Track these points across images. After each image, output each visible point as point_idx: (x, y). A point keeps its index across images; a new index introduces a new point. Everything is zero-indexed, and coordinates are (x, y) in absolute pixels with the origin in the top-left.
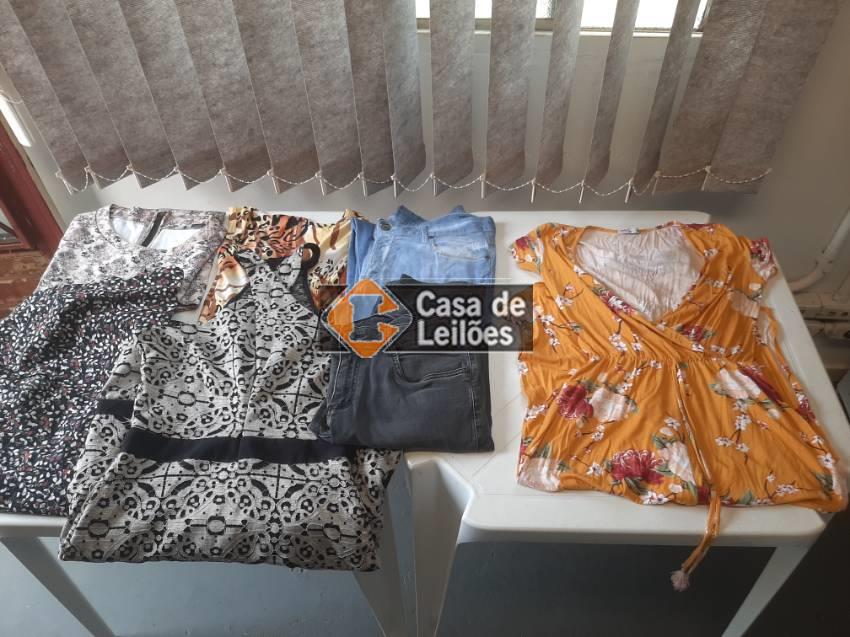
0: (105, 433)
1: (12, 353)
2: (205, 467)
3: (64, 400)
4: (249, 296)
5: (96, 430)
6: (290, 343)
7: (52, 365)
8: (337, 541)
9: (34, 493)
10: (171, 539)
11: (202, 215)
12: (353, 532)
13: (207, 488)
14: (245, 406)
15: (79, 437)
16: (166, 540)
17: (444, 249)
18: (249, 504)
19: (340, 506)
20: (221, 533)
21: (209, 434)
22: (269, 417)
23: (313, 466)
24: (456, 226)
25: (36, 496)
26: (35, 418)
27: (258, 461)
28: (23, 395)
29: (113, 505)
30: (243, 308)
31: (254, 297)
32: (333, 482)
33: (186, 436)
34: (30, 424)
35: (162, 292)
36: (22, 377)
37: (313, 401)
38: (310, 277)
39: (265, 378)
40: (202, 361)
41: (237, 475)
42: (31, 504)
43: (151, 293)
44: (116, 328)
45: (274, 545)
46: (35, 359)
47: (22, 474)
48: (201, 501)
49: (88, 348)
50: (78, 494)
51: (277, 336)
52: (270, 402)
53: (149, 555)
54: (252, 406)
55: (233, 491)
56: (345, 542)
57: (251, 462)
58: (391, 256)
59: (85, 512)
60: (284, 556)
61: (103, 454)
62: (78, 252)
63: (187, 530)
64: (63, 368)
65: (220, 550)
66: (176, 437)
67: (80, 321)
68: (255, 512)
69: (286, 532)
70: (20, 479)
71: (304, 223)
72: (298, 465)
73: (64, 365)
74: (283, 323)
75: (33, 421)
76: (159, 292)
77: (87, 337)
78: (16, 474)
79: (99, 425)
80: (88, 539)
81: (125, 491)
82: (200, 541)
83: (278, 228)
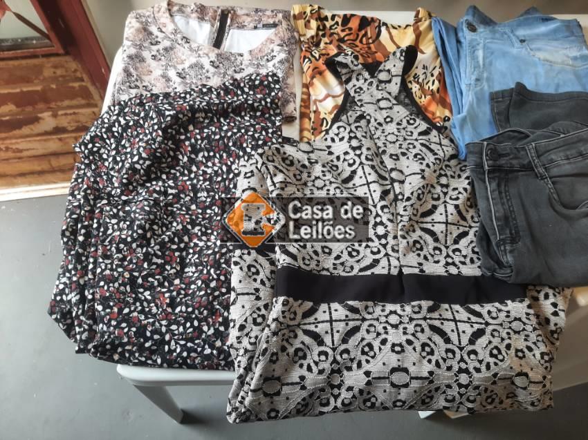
0: (252, 271)
1: (107, 174)
2: (371, 310)
3: (185, 231)
4: (357, 108)
5: (241, 268)
6: (425, 163)
7: (158, 189)
8: (525, 389)
9: (185, 345)
10: (350, 394)
11: (268, 13)
12: (540, 378)
13: (378, 334)
14: (395, 237)
15: (218, 275)
16: (345, 395)
17: (541, 55)
18: (432, 353)
19: (525, 350)
20: (406, 386)
21: (361, 270)
22: (421, 249)
23: (488, 307)
24: (543, 28)
25: (189, 350)
26: (159, 253)
27: (430, 303)
28: (140, 227)
29: (283, 358)
30: (356, 121)
31: (363, 109)
32: (516, 325)
33: (335, 272)
34: (155, 260)
35: (266, 102)
36: (126, 203)
37: (462, 230)
38: (409, 85)
39: (412, 205)
40: (334, 185)
41: (411, 319)
42: (184, 359)
43: (256, 105)
44: (226, 146)
45: (461, 395)
46: (137, 181)
47: (164, 322)
48: (376, 349)
49: (194, 169)
50: (246, 351)
51: (404, 154)
52: (419, 232)
53: (325, 409)
54: (404, 237)
55: (411, 338)
56: (532, 388)
57: (425, 304)
58: (487, 61)
59: (258, 371)
60: (470, 405)
61: (258, 298)
62: (146, 54)
63: (369, 383)
64: (170, 191)
65: (404, 402)
66: (325, 273)
67: (183, 137)
68: (441, 361)
69: (476, 383)
70: (164, 329)
71: (376, 24)
72: (472, 306)
73: (172, 188)
74: (405, 139)
75: (158, 257)
76: (263, 103)
77: (193, 156)
78: (157, 324)
79: (242, 262)
80: (264, 400)
81: (290, 340)
82: (382, 394)
83: (350, 29)
